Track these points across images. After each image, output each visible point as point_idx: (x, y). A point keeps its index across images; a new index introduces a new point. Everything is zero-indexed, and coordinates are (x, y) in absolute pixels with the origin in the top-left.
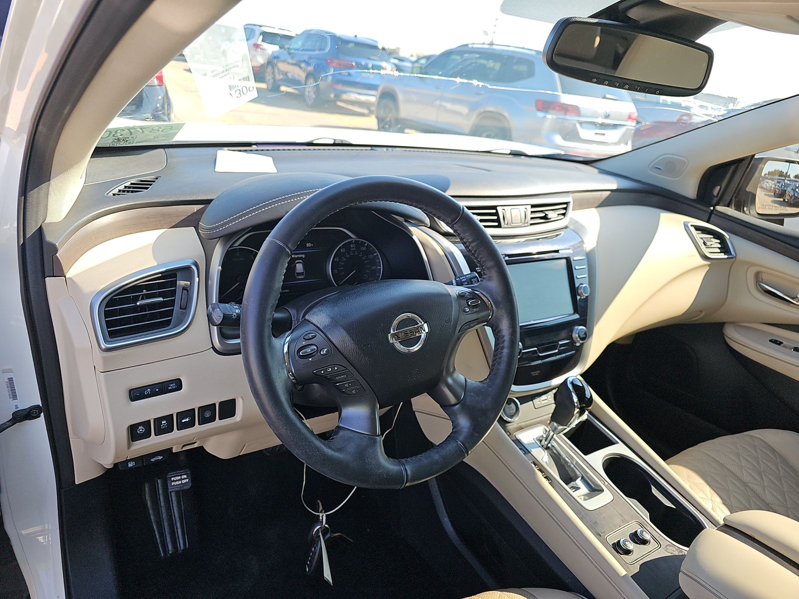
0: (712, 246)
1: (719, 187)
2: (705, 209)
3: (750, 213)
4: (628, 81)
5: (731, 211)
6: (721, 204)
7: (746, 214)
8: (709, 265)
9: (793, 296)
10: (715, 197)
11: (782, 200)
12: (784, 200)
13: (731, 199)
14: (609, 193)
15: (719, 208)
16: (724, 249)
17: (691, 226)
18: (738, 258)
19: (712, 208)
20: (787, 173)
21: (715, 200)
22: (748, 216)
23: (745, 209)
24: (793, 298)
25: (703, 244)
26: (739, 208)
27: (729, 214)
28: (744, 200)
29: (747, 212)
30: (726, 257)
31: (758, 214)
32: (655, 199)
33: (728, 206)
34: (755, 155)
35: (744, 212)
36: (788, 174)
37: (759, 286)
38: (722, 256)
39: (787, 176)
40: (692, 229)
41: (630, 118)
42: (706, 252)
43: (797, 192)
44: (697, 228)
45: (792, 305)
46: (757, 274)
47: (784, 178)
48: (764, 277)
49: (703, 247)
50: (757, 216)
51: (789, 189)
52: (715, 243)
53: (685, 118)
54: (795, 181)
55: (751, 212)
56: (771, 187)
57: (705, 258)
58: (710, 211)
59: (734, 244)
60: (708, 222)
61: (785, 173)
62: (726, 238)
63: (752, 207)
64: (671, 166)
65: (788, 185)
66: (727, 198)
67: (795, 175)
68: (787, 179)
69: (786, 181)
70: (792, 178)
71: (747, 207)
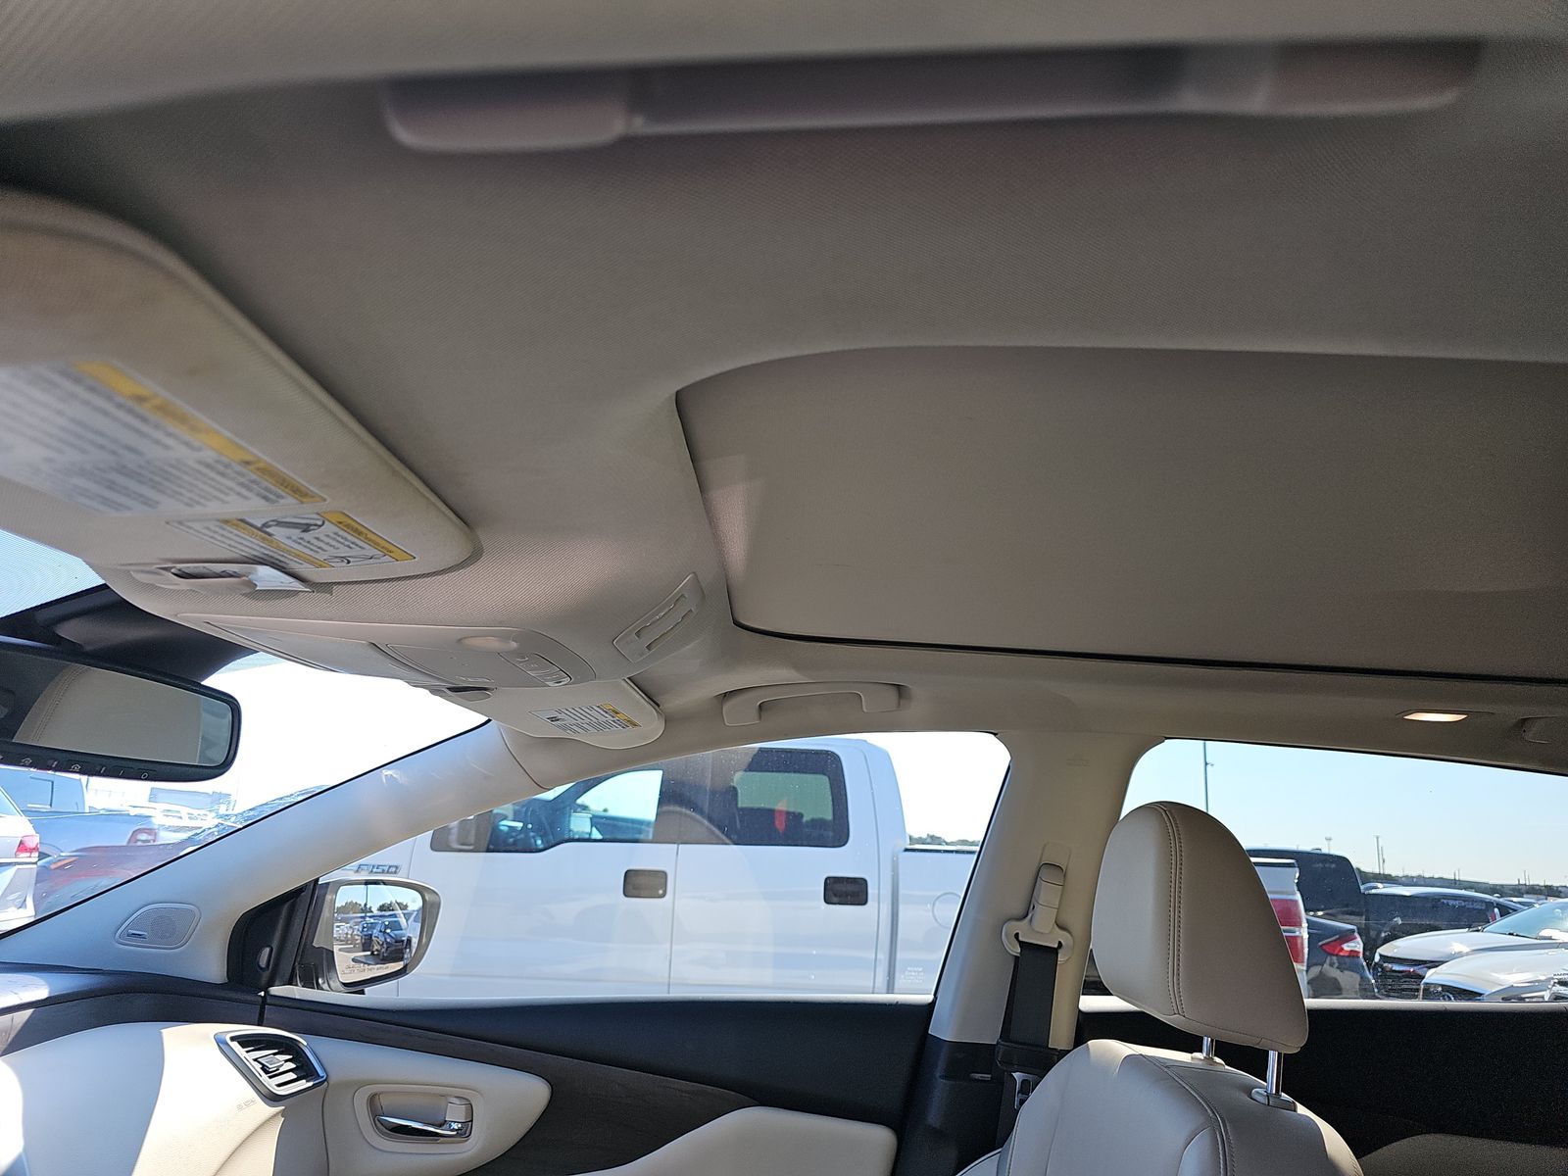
0: (281, 1070)
1: (268, 950)
2: (249, 998)
3: (329, 986)
4: (78, 758)
5: (297, 992)
6: (277, 983)
7: (323, 989)
8: (283, 1113)
9: (441, 1121)
10: (261, 968)
11: (369, 953)
12: (372, 953)
13: (294, 969)
14: (29, 1012)
15: (275, 990)
16: (304, 1069)
17: (233, 1039)
18: (333, 1079)
19: (262, 994)
20: (366, 905)
21: (266, 975)
22: (329, 993)
23: (320, 981)
24: (440, 1126)
25: (262, 1072)
26: (310, 982)
27: (297, 997)
28: (314, 966)
29: (325, 986)
30: (310, 1084)
31: (345, 985)
32: (141, 1002)
33: (290, 982)
34: (318, 879)
35: (319, 987)
36: (368, 906)
37: (379, 1125)
38: (303, 1084)
39: (366, 910)
40: (235, 1045)
41: (22, 847)
42: (271, 1084)
43: (388, 934)
44: (246, 1041)
45: (442, 1139)
46: (372, 1100)
47: (363, 915)
48: (385, 1102)
49: (264, 1077)
50: (342, 988)
51: (375, 931)
52: (284, 1063)
53: (143, 837)
54: (381, 916)
55: (331, 983)
56: (347, 934)
57: (272, 1098)
58: (260, 1000)
59: (319, 1054)
60: (260, 1024)
61: (363, 905)
62: (301, 1046)
63: (332, 974)
64: (164, 926)
65: (372, 926)
66: (286, 968)
67: (378, 906)
68: (368, 914)
69: (368, 919)
70: (376, 912)
71: (323, 977)
